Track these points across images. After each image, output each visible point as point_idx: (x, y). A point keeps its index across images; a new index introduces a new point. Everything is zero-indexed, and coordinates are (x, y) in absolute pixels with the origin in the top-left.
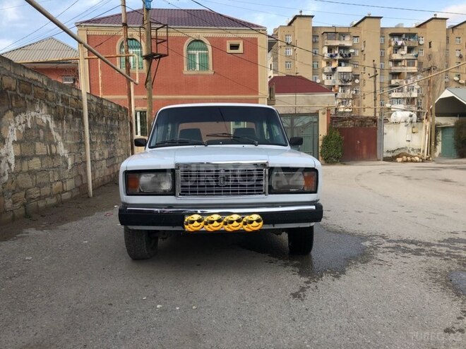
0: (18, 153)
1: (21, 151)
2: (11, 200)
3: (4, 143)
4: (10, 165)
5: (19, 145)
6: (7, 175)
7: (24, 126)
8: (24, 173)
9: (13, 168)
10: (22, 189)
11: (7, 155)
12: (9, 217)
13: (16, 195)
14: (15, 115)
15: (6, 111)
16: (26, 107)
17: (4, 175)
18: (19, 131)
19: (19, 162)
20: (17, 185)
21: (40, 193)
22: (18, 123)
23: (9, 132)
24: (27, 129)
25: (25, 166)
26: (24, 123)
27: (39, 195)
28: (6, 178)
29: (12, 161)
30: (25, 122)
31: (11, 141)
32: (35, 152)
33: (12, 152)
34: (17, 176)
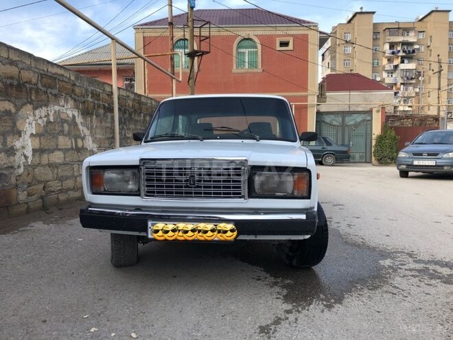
0: (37, 146)
1: (41, 144)
2: (25, 192)
3: (20, 136)
4: (26, 157)
5: (38, 138)
6: (22, 167)
7: (45, 119)
8: (43, 166)
9: (29, 160)
10: (40, 182)
11: (23, 147)
12: (23, 208)
13: (32, 187)
14: (35, 108)
15: (24, 104)
16: (48, 101)
17: (19, 167)
18: (38, 124)
19: (37, 154)
20: (34, 177)
21: (62, 185)
22: (37, 117)
23: (27, 125)
24: (49, 122)
25: (45, 159)
26: (45, 116)
27: (60, 188)
28: (21, 170)
29: (29, 153)
30: (47, 116)
31: (28, 134)
32: (57, 145)
33: (30, 144)
34: (34, 169)
